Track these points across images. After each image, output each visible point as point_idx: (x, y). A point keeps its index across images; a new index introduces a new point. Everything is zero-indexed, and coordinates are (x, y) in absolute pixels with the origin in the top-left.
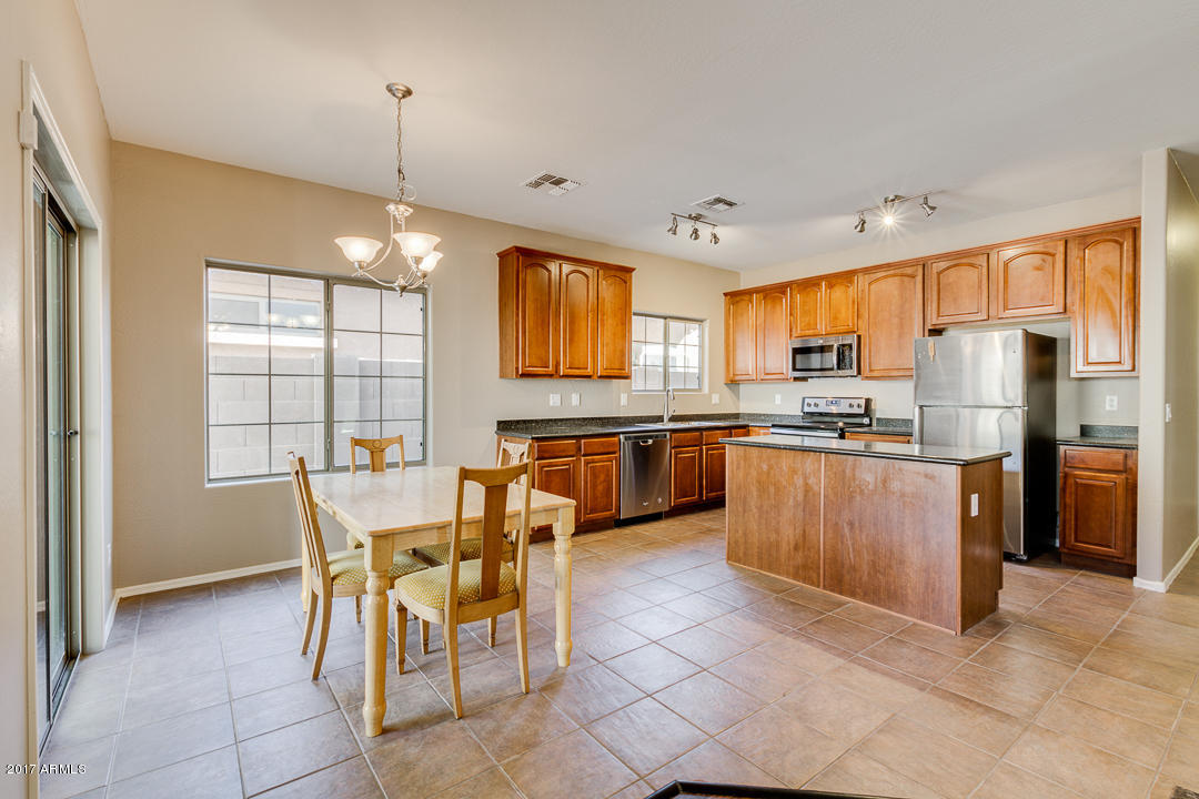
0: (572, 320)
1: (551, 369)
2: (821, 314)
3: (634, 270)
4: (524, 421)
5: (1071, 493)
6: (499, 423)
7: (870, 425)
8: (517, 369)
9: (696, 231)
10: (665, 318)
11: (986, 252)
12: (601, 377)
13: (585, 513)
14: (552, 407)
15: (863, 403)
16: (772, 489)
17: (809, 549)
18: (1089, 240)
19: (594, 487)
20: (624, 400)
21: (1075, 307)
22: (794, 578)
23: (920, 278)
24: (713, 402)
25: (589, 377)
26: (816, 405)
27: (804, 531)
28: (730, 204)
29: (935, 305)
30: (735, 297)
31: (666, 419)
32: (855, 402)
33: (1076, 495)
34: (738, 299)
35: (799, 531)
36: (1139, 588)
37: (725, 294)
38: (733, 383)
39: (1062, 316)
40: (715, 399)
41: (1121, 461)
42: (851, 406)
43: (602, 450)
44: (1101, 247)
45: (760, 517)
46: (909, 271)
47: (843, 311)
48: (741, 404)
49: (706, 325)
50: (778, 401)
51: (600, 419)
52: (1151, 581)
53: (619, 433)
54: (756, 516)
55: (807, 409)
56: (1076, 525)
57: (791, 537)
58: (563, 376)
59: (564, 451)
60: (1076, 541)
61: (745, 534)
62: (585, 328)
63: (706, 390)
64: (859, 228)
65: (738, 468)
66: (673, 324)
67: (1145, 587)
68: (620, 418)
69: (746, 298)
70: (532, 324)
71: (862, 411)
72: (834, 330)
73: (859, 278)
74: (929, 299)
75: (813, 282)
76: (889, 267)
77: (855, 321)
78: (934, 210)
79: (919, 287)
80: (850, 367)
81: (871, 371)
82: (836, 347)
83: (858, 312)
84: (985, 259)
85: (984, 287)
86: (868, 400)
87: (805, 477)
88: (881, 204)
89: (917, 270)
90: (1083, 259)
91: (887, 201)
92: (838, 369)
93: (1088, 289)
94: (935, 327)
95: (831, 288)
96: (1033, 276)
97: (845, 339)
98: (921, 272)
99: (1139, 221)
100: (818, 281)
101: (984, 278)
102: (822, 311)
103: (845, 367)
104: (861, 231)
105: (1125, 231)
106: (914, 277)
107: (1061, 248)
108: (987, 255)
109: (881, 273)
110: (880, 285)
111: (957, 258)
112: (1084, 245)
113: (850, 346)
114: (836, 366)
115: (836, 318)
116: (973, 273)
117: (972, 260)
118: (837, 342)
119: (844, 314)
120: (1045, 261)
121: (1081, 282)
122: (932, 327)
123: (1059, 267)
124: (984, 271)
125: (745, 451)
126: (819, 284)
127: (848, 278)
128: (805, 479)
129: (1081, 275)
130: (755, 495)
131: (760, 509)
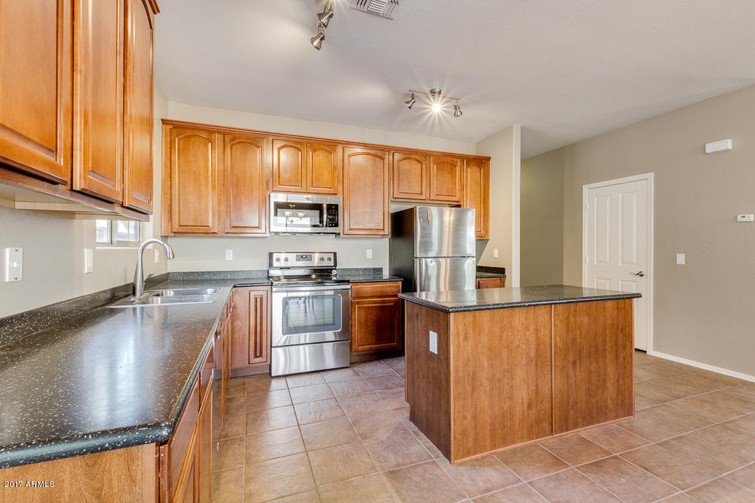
2: (303, 173)
15: (332, 256)
16: (505, 353)
17: (542, 403)
20: (88, 260)
21: (464, 199)
26: (287, 260)
27: (537, 385)
29: (396, 184)
30: (183, 130)
31: (141, 289)
32: (325, 256)
34: (189, 133)
35: (532, 388)
40: (157, 255)
42: (321, 259)
44: (474, 168)
45: (492, 389)
47: (326, 174)
50: (230, 257)
54: (488, 389)
55: (276, 264)
57: (525, 396)
61: (475, 417)
65: (466, 338)
69: (203, 134)
71: (332, 263)
72: (316, 190)
73: (340, 149)
74: (392, 179)
75: (294, 140)
76: (365, 146)
77: (336, 185)
78: (461, 113)
79: (386, 167)
80: (337, 225)
81: (350, 229)
82: (325, 206)
83: (338, 177)
84: (424, 159)
85: (424, 177)
86: (335, 254)
87: (537, 331)
88: (428, 91)
89: (385, 155)
90: (467, 172)
91: (433, 92)
92: (326, 226)
93: (469, 190)
94: (395, 200)
95: (314, 151)
96: (447, 176)
97: (331, 200)
98: (387, 157)
99: (488, 159)
100: (300, 141)
101: (424, 171)
102: (304, 170)
103: (332, 224)
104: (410, 108)
105: (481, 162)
106: (383, 159)
107: (459, 164)
108: (425, 156)
109: (358, 150)
110: (358, 159)
111: (409, 154)
112: (468, 165)
113: (337, 206)
114: (325, 224)
115: (318, 180)
116: (418, 166)
117: (417, 157)
118: (325, 201)
119: (326, 176)
120: (452, 169)
121: (467, 185)
122: (393, 200)
123: (458, 173)
124: (424, 166)
125: (474, 316)
126: (301, 144)
127: (330, 145)
128: (537, 334)
129: (467, 182)
130: (486, 365)
131: (492, 380)
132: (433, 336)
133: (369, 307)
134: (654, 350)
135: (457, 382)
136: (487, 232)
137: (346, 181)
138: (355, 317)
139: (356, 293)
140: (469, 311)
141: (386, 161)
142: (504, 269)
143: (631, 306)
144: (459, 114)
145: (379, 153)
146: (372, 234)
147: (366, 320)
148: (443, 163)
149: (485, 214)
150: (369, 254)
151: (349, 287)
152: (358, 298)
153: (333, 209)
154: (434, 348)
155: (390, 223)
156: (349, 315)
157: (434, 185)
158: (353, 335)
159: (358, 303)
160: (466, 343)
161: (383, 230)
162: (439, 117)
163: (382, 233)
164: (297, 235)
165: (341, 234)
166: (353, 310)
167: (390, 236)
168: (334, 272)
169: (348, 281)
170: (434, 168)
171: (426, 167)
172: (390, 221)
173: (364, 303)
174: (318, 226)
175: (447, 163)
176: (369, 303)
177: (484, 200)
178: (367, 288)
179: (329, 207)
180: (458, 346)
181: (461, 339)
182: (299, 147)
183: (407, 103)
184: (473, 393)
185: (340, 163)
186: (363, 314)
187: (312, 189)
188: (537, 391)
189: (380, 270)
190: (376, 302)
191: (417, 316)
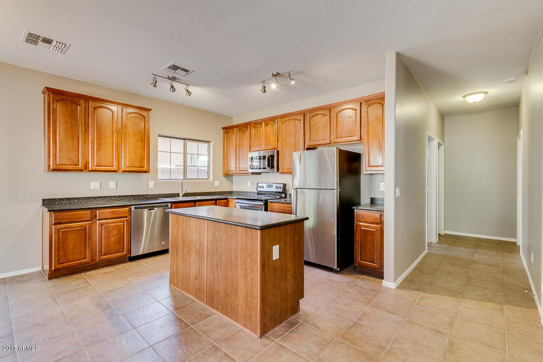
0: (100, 135)
1: (80, 166)
2: (262, 139)
3: (151, 110)
4: (68, 199)
5: (358, 235)
6: (44, 200)
7: (285, 197)
8: (49, 166)
9: (172, 87)
10: (184, 139)
11: (329, 108)
12: (124, 171)
13: (99, 257)
14: (92, 189)
15: (282, 186)
16: (187, 241)
17: (200, 279)
18: (370, 103)
19: (108, 238)
20: (151, 184)
21: (364, 137)
22: (196, 297)
23: (302, 121)
24: (215, 185)
25: (115, 171)
26: (263, 187)
27: (199, 268)
28: (187, 71)
29: (309, 135)
30: (227, 129)
31: (181, 195)
32: (278, 185)
33: (361, 235)
34: (228, 131)
36: (385, 286)
37: (223, 128)
38: (228, 175)
39: (360, 142)
40: (217, 183)
41: (379, 218)
42: (277, 187)
43: (115, 216)
44: (374, 106)
45: (183, 258)
46: (298, 117)
47: (271, 137)
48: (234, 187)
49: (211, 144)
50: (249, 185)
51: (132, 196)
52: (389, 283)
53: (131, 205)
54: (181, 257)
55: (259, 189)
56: (361, 251)
57: (194, 271)
58: (92, 171)
59: (80, 218)
60: (361, 260)
61: (177, 268)
62: (109, 142)
63: (211, 179)
64: (263, 91)
66: (189, 143)
67: (386, 286)
68: (149, 195)
69: (232, 130)
70: (62, 137)
71: (281, 190)
72: (268, 148)
73: (278, 121)
74: (307, 132)
76: (290, 115)
77: (276, 143)
79: (302, 126)
80: (273, 167)
81: (283, 169)
82: (267, 157)
85: (328, 126)
86: (284, 185)
89: (301, 117)
90: (367, 112)
93: (370, 128)
95: (267, 126)
96: (348, 121)
97: (271, 153)
101: (328, 121)
106: (300, 120)
109: (287, 118)
111: (318, 111)
113: (273, 156)
116: (324, 119)
118: (268, 154)
119: (272, 139)
121: (367, 124)
123: (358, 116)
126: (261, 123)
127: (273, 120)
129: (367, 120)
139: (271, 208)
151: (263, 203)
157: (336, 130)
170: (336, 117)
175: (348, 109)
178: (276, 206)
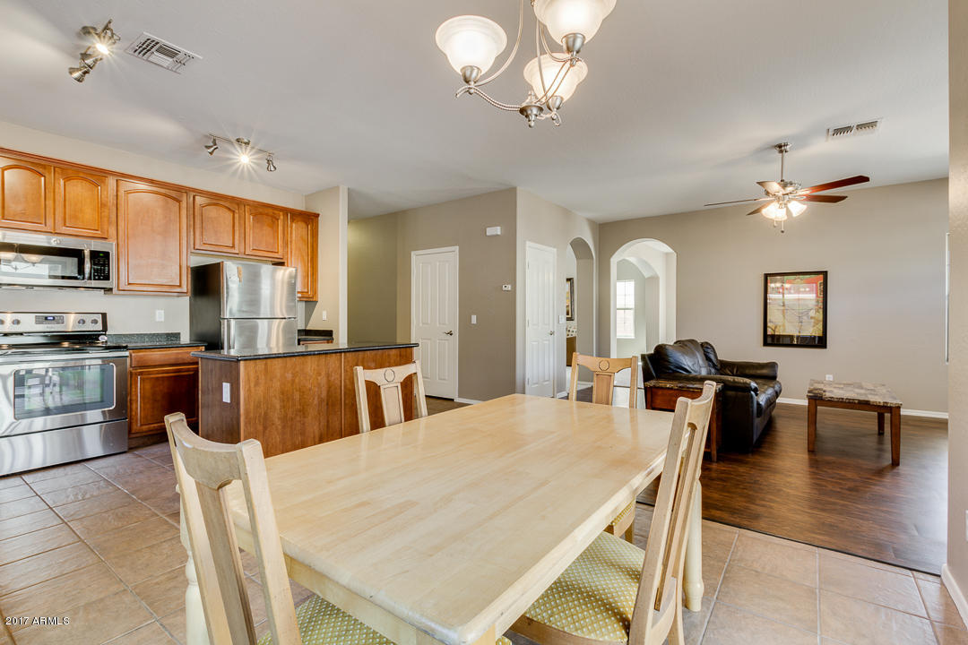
2: (48, 206)
15: (99, 318)
18: (295, 218)
21: (288, 257)
26: (18, 322)
27: (328, 421)
29: (198, 232)
32: (88, 319)
35: (323, 422)
42: (80, 322)
44: (300, 223)
45: (284, 427)
47: (88, 211)
64: (211, 150)
65: (257, 384)
71: (99, 327)
72: (71, 231)
73: (111, 181)
74: (192, 226)
75: (31, 160)
76: (152, 183)
77: (105, 227)
78: (275, 168)
79: (184, 212)
80: (107, 278)
81: (129, 284)
82: (87, 253)
83: (109, 218)
84: (237, 207)
85: (237, 228)
86: (104, 316)
87: (328, 376)
88: (233, 139)
89: (181, 196)
90: (291, 227)
91: (238, 140)
92: (90, 278)
93: (294, 247)
94: (196, 251)
95: (67, 179)
96: (267, 230)
97: (98, 246)
98: (184, 199)
99: (317, 216)
100: (43, 163)
101: (237, 221)
102: (50, 203)
103: (99, 277)
104: (211, 153)
105: (309, 219)
106: (179, 201)
107: (282, 217)
108: (238, 204)
109: (142, 186)
110: (140, 197)
111: (217, 199)
112: (292, 220)
113: (107, 255)
114: (87, 275)
115: (76, 217)
116: (229, 215)
117: (227, 205)
118: (87, 247)
119: (89, 213)
120: (273, 222)
121: (291, 242)
122: (193, 251)
123: (280, 228)
124: (237, 216)
125: (266, 364)
126: (44, 167)
127: (96, 176)
128: (328, 377)
129: (291, 237)
130: (278, 406)
131: (284, 419)
132: (226, 387)
133: (158, 378)
134: (459, 397)
135: (248, 422)
136: (315, 292)
137: (121, 224)
138: (136, 391)
139: (138, 361)
140: (259, 359)
141: (184, 204)
142: (332, 331)
143: (411, 354)
144: (272, 168)
145: (173, 194)
146: (164, 291)
147: (154, 394)
148: (261, 214)
149: (313, 275)
150: (160, 315)
151: (127, 353)
152: (141, 367)
153: (101, 259)
154: (227, 398)
155: (189, 279)
156: (126, 389)
157: (250, 239)
158: (134, 413)
159: (141, 374)
160: (258, 388)
161: (180, 286)
162: (248, 168)
163: (178, 290)
164: (35, 288)
165: (115, 290)
166: (133, 382)
167: (189, 294)
168: (103, 339)
169: (126, 348)
170: (250, 219)
171: (239, 217)
172: (190, 276)
173: (149, 373)
174: (75, 278)
175: (267, 215)
176: (158, 372)
177: (312, 258)
178: (156, 356)
179: (94, 254)
180: (249, 390)
181: (252, 385)
182: (41, 170)
183: (208, 147)
184: (264, 432)
185: (111, 200)
186: (148, 386)
187: (64, 230)
188: (328, 426)
189: (177, 336)
190: (167, 372)
191: (212, 371)
